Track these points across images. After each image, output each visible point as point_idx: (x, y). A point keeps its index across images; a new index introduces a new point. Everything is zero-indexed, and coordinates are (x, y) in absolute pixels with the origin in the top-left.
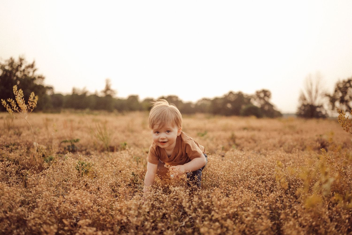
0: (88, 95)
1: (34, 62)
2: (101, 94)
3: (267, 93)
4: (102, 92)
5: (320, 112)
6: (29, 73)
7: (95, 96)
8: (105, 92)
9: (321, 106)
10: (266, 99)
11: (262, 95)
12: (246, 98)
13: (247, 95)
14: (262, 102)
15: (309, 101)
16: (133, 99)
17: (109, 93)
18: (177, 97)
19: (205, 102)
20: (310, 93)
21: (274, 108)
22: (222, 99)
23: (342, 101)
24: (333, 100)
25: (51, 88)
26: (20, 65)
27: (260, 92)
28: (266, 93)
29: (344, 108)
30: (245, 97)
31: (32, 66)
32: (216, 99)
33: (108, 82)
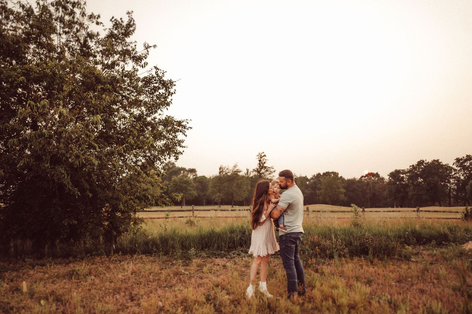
2: (253, 174)
8: (258, 172)
17: (263, 171)
33: (261, 158)
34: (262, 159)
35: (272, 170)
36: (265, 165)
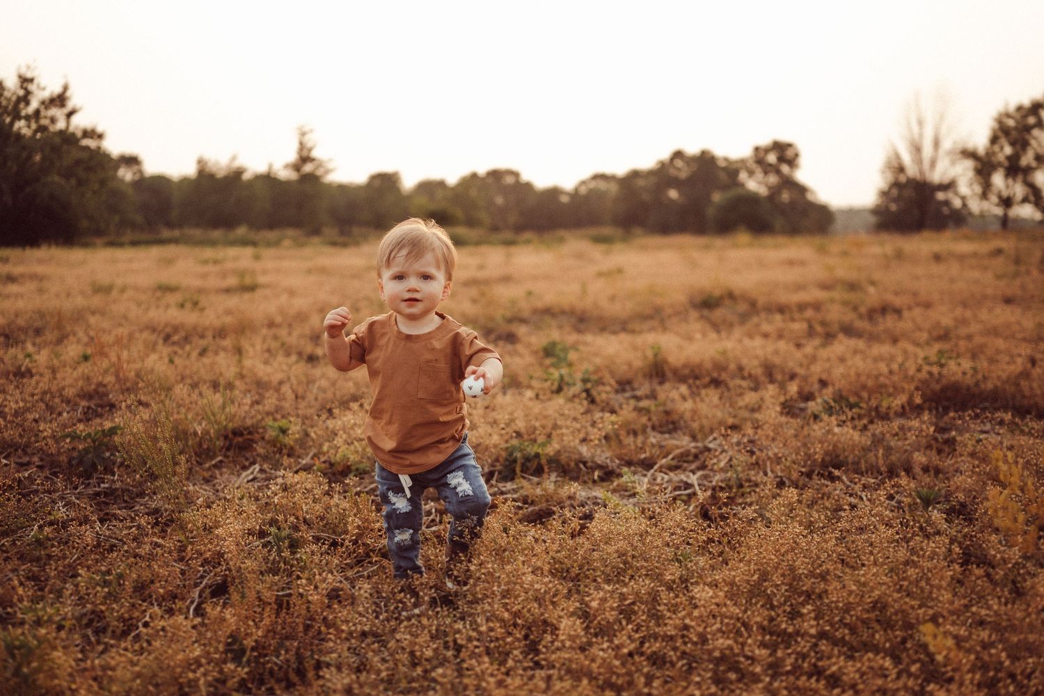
0: (246, 176)
1: (66, 88)
2: (284, 174)
3: (789, 153)
4: (286, 166)
5: (947, 203)
6: (53, 120)
7: (268, 179)
8: (297, 167)
9: (950, 186)
10: (785, 169)
11: (772, 158)
12: (725, 169)
13: (726, 159)
14: (773, 179)
15: (912, 171)
16: (385, 182)
17: (308, 168)
18: (516, 174)
19: (602, 185)
20: (917, 149)
21: (810, 197)
22: (651, 173)
23: (1014, 169)
24: (984, 167)
25: (131, 161)
26: (25, 99)
27: (767, 150)
28: (784, 153)
29: (1019, 190)
30: (722, 164)
31: (59, 100)
32: (635, 174)
33: (303, 134)
34: (307, 138)
35: (330, 166)
36: (314, 154)
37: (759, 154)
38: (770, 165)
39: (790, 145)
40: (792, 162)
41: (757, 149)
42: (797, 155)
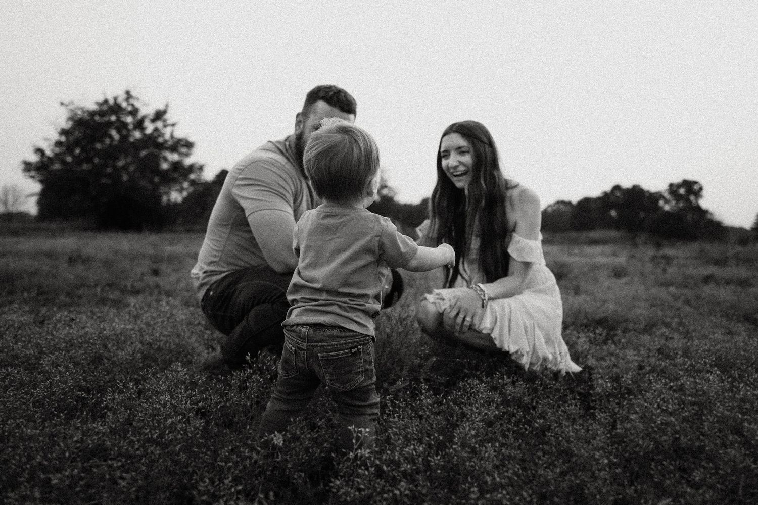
3: (696, 187)
10: (692, 198)
11: (682, 191)
12: (649, 197)
13: (650, 192)
14: (681, 205)
19: (562, 206)
21: (709, 216)
22: (598, 199)
27: (680, 186)
28: (691, 188)
30: (648, 194)
32: (587, 200)
37: (673, 189)
38: (681, 195)
39: (696, 183)
40: (698, 193)
41: (671, 185)
42: (701, 189)
